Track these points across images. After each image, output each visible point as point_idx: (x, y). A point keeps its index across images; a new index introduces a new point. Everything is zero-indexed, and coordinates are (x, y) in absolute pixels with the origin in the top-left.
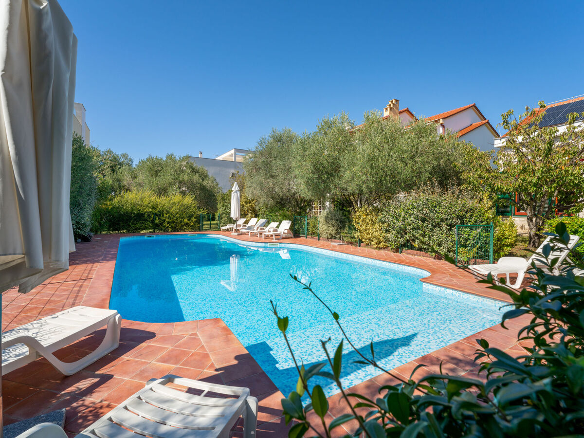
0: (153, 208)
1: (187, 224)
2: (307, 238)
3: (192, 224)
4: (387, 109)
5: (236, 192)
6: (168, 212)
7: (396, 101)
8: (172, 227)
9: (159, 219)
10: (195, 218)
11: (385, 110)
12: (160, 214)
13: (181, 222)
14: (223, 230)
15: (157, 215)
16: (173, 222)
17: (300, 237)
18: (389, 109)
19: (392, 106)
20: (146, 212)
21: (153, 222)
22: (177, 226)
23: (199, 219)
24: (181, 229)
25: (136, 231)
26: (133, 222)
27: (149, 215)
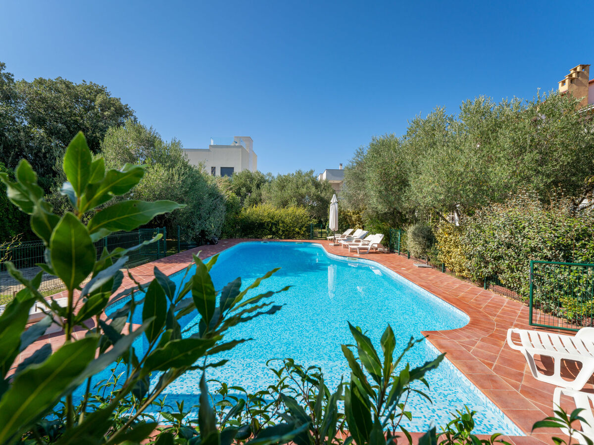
0: (272, 219)
1: (298, 233)
2: (399, 254)
3: (302, 233)
4: (564, 82)
5: (334, 204)
6: (283, 222)
7: (584, 67)
8: (285, 235)
9: (276, 227)
10: (306, 227)
11: (560, 84)
12: (276, 224)
13: (293, 230)
14: (330, 239)
15: (274, 224)
16: (287, 230)
17: (395, 252)
18: (567, 81)
19: (574, 76)
20: (265, 222)
21: (271, 230)
22: (289, 234)
23: (309, 229)
24: (293, 237)
25: (258, 237)
26: (257, 230)
27: (268, 225)
